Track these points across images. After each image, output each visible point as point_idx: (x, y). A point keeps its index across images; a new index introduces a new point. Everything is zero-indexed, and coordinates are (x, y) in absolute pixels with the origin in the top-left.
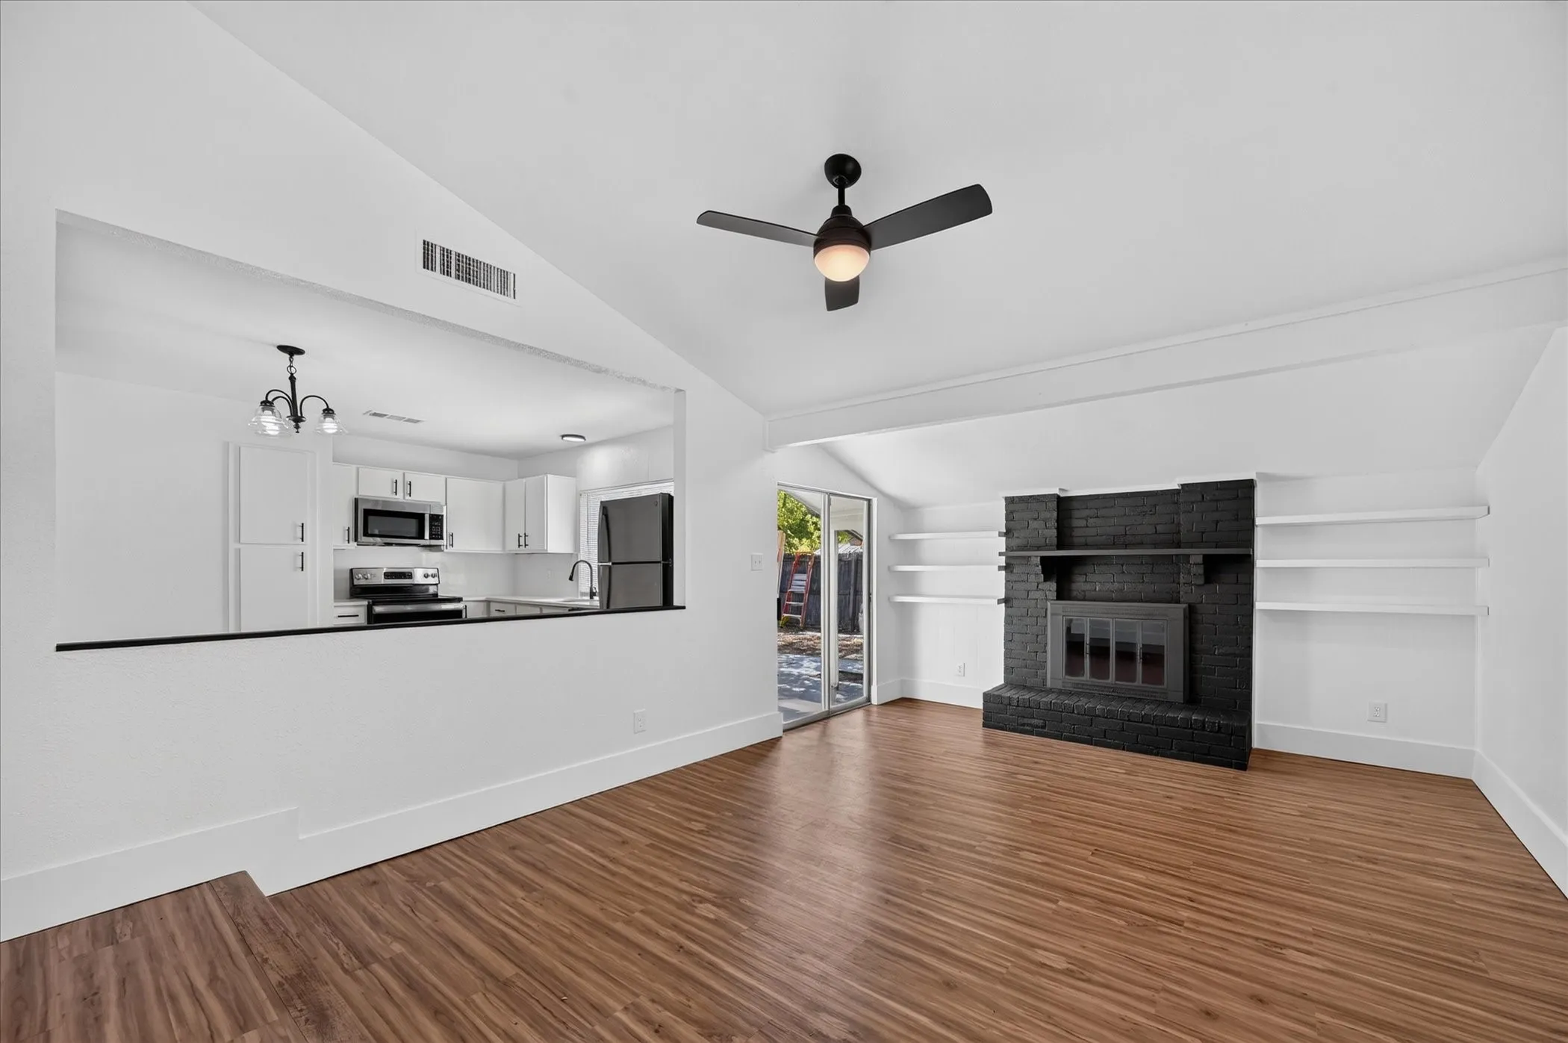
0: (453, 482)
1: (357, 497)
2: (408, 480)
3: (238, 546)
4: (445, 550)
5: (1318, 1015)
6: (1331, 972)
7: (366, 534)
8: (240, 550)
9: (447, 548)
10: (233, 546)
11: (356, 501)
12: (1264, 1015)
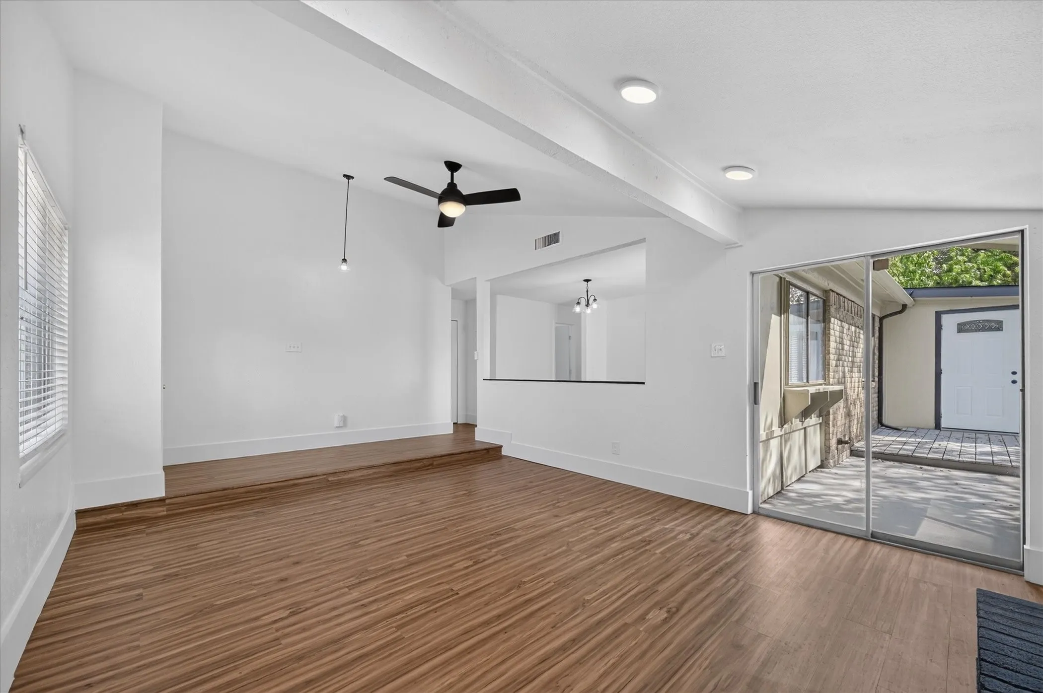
5: (254, 591)
6: (257, 619)
12: (277, 576)
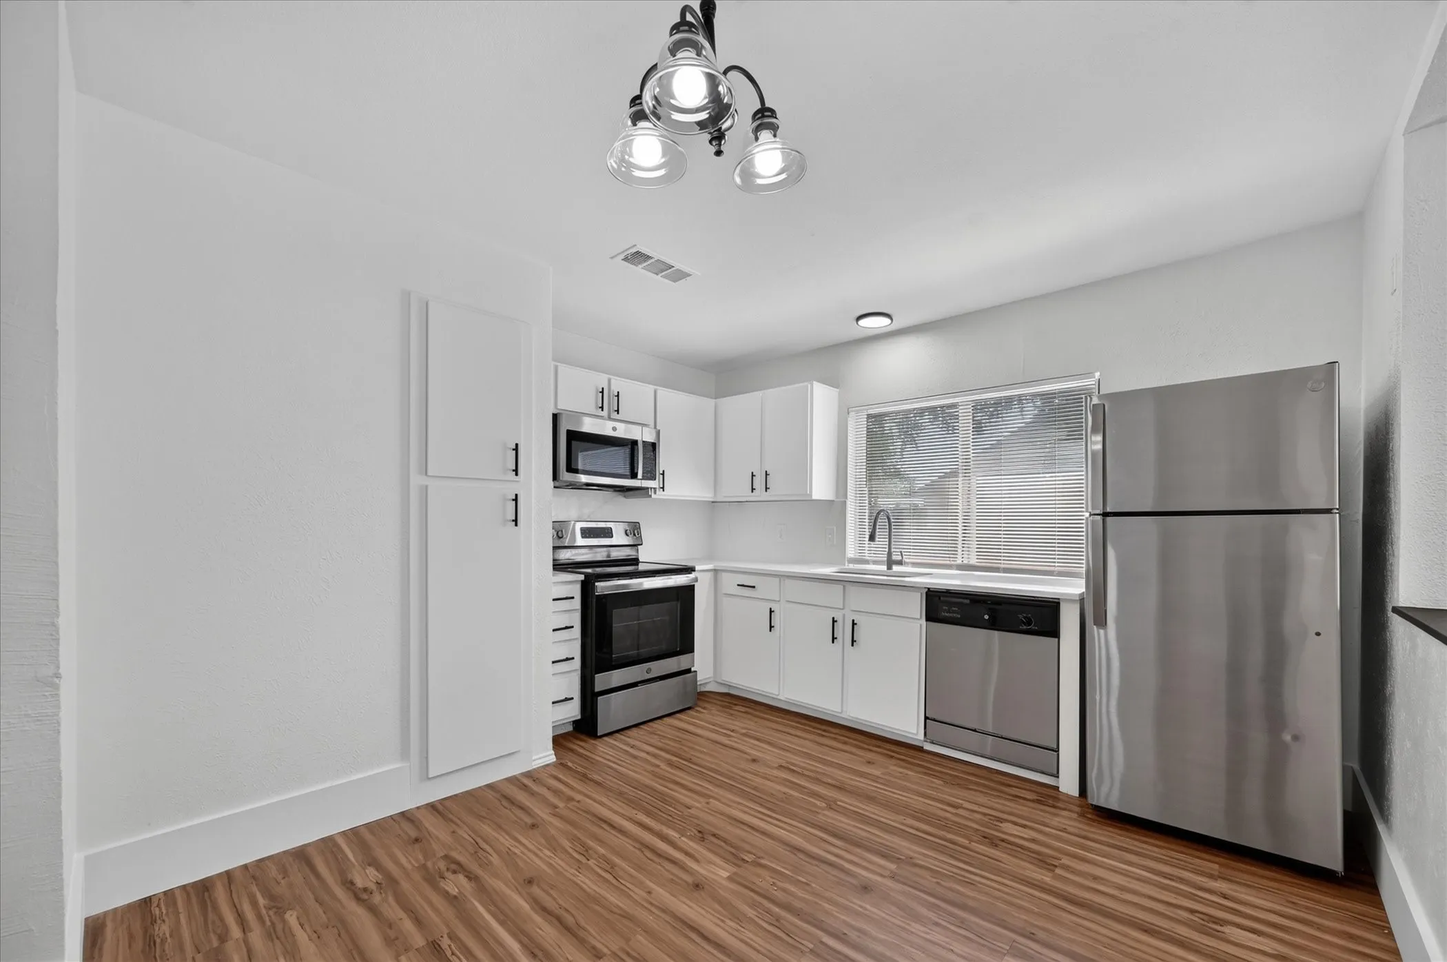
0: (662, 392)
1: (555, 412)
2: (615, 391)
3: (424, 481)
4: (653, 496)
7: (571, 469)
8: (427, 487)
9: (655, 493)
10: (416, 480)
11: (555, 417)
